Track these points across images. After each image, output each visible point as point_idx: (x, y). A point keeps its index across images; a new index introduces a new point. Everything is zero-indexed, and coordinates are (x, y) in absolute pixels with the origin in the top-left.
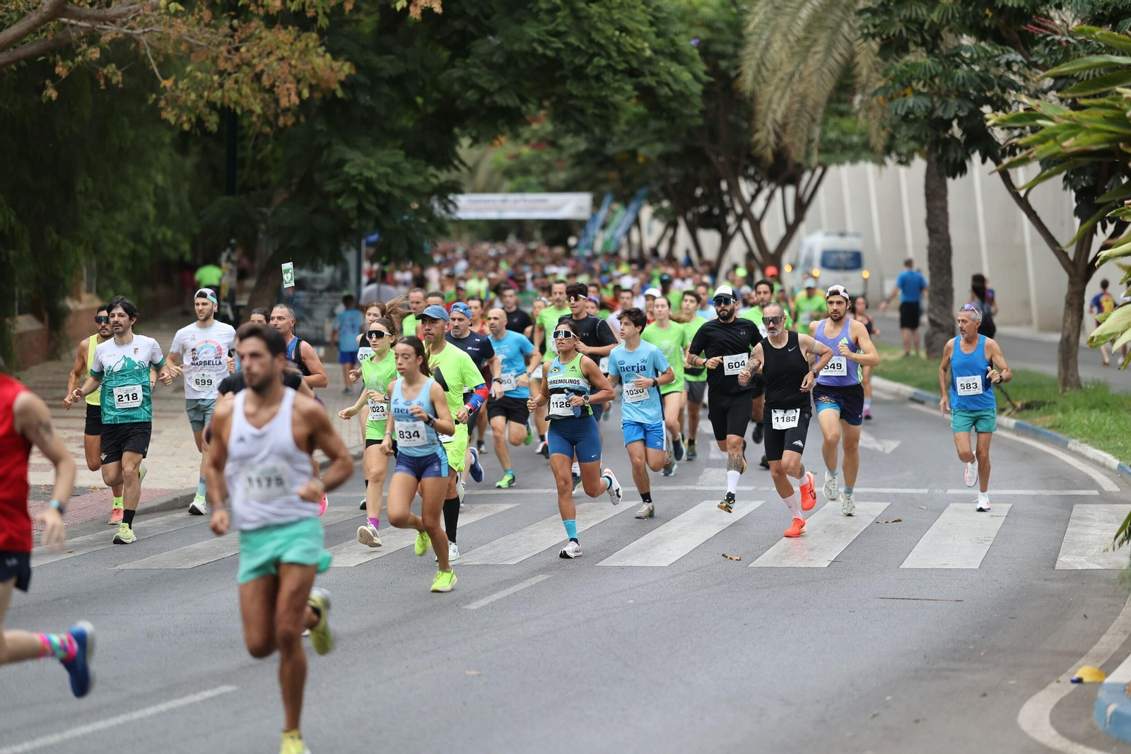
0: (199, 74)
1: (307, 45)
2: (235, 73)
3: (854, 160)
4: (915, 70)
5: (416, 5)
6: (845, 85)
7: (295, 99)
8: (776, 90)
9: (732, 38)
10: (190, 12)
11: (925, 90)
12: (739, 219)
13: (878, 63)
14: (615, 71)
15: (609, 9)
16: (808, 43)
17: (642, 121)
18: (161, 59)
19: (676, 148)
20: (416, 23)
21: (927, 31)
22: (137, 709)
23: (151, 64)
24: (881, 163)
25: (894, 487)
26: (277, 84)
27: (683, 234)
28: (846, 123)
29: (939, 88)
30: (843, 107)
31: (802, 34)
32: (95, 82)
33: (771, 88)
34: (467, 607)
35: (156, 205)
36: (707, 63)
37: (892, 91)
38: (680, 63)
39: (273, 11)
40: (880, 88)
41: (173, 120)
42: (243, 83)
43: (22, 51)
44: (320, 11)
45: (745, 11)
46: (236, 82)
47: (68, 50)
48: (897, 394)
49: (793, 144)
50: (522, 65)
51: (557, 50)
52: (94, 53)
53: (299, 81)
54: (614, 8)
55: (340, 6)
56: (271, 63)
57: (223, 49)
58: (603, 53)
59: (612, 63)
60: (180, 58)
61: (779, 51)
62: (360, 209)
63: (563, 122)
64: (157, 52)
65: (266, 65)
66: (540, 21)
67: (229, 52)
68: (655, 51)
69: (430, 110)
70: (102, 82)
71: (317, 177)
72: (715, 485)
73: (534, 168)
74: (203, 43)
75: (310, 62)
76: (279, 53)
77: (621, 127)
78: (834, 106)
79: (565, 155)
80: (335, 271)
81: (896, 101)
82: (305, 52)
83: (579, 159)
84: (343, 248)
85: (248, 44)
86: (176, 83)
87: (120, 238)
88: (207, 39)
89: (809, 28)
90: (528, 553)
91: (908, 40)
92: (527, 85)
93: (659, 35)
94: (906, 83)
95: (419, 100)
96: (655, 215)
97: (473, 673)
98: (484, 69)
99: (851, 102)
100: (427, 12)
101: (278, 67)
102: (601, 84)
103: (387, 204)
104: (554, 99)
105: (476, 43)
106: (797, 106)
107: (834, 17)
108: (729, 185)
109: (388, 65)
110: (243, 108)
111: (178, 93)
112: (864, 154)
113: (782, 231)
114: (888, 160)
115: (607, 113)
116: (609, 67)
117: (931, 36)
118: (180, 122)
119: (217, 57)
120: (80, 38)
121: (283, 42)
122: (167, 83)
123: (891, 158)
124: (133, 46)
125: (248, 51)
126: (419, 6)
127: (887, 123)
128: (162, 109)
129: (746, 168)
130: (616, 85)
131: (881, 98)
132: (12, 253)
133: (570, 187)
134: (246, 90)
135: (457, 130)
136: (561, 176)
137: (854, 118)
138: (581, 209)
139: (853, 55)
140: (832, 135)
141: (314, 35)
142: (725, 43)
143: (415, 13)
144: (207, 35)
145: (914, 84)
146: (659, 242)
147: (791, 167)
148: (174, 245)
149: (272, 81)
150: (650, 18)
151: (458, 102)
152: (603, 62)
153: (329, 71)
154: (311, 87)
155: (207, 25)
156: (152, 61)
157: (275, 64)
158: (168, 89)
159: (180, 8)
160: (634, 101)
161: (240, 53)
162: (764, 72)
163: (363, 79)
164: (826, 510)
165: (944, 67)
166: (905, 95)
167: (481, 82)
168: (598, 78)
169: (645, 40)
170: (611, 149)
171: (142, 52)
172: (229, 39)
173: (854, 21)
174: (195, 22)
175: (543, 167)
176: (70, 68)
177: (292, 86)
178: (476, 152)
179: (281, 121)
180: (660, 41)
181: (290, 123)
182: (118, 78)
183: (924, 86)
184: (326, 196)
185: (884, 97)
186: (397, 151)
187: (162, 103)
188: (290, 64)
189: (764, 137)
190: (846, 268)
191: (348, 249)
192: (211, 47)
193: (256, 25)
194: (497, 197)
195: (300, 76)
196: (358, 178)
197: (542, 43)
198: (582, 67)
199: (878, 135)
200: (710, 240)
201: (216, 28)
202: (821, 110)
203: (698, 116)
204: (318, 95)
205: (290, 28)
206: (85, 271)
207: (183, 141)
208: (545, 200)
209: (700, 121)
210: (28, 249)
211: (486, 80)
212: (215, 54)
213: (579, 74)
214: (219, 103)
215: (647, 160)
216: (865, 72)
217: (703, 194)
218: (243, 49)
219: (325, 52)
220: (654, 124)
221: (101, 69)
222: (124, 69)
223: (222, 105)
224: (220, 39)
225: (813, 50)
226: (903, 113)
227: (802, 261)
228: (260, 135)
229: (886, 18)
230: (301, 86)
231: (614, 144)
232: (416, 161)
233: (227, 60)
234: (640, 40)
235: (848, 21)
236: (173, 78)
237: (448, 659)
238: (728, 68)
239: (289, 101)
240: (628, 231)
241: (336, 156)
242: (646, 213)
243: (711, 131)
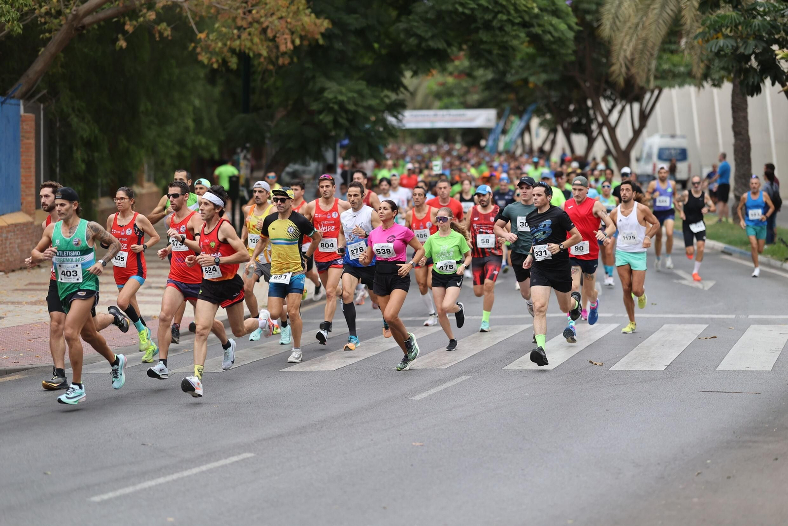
0: (224, 30)
1: (298, 8)
2: (249, 28)
3: (681, 85)
4: (725, 20)
6: (675, 31)
7: (290, 46)
8: (626, 36)
11: (731, 34)
12: (600, 126)
13: (698, 15)
14: (513, 24)
17: (531, 58)
18: (197, 19)
19: (555, 77)
22: (186, 469)
23: (190, 23)
24: (699, 85)
25: (711, 313)
26: (278, 35)
27: (561, 137)
28: (676, 58)
29: (741, 33)
30: (673, 47)
32: (152, 36)
33: (623, 34)
34: (413, 398)
35: (195, 121)
36: (577, 17)
37: (708, 35)
38: (558, 17)
40: (700, 33)
41: (206, 61)
42: (254, 35)
43: (102, 15)
46: (250, 34)
47: (133, 14)
48: (713, 248)
49: (638, 73)
50: (447, 20)
51: (472, 10)
52: (152, 15)
53: (292, 33)
56: (274, 20)
57: (240, 11)
58: (504, 11)
59: (511, 18)
60: (210, 18)
61: (628, 8)
62: (336, 124)
63: (476, 60)
64: (194, 14)
65: (270, 22)
67: (244, 13)
68: (541, 9)
69: (384, 52)
70: (157, 35)
71: (306, 100)
73: (456, 92)
74: (226, 8)
75: (300, 20)
76: (279, 14)
77: (517, 63)
78: (667, 46)
79: (478, 83)
80: (318, 165)
81: (711, 42)
82: (297, 13)
83: (488, 85)
84: (323, 149)
85: (257, 8)
86: (208, 36)
87: (170, 143)
88: (229, 4)
90: (455, 361)
92: (452, 34)
94: (718, 30)
95: (376, 46)
96: (541, 124)
97: (418, 444)
98: (422, 22)
99: (679, 42)
101: (278, 24)
102: (503, 33)
103: (354, 119)
104: (470, 44)
105: (415, 5)
106: (641, 46)
108: (593, 103)
109: (354, 22)
110: (254, 52)
111: (209, 42)
112: (688, 80)
113: (630, 135)
114: (705, 84)
115: (507, 52)
116: (509, 21)
118: (211, 62)
119: (236, 17)
120: (142, 5)
121: (281, 6)
122: (202, 36)
123: (707, 82)
124: (178, 10)
125: (257, 12)
127: (704, 58)
128: (198, 54)
129: (605, 90)
130: (514, 33)
131: (700, 40)
132: (96, 155)
133: (481, 105)
135: (403, 66)
136: (475, 97)
137: (681, 54)
138: (489, 120)
139: (680, 10)
140: (666, 66)
145: (724, 30)
146: (544, 143)
147: (636, 90)
148: (207, 148)
149: (274, 33)
151: (403, 46)
152: (505, 17)
153: (313, 26)
154: (302, 38)
156: (191, 20)
157: (276, 22)
158: (203, 40)
160: (526, 44)
161: (252, 14)
162: (618, 23)
163: (337, 31)
164: (663, 330)
165: (745, 18)
166: (717, 38)
167: (419, 32)
168: (501, 29)
170: (510, 78)
171: (184, 14)
172: (244, 5)
175: (462, 92)
176: (135, 26)
177: (288, 37)
178: (415, 81)
179: (281, 61)
180: (545, 2)
181: (286, 62)
182: (168, 33)
183: (731, 31)
184: (312, 113)
185: (702, 40)
186: (360, 82)
187: (198, 50)
188: (287, 22)
189: (618, 69)
191: (327, 150)
192: (232, 10)
194: (430, 113)
195: (293, 30)
196: (334, 100)
197: (462, 5)
198: (490, 21)
199: (699, 66)
200: (580, 141)
202: (657, 48)
203: (571, 54)
204: (306, 43)
206: (146, 167)
207: (213, 76)
208: (463, 115)
209: (573, 58)
210: (107, 151)
211: (422, 30)
212: (234, 15)
213: (487, 26)
214: (237, 50)
215: (536, 86)
216: (689, 22)
217: (574, 109)
218: (254, 12)
219: (311, 13)
220: (540, 61)
221: (156, 26)
222: (172, 26)
223: (240, 50)
224: (238, 4)
225: (652, 7)
226: (716, 51)
227: (644, 155)
228: (266, 71)
230: (294, 36)
231: (512, 75)
232: (374, 88)
233: (243, 19)
236: (206, 32)
237: (400, 435)
238: (592, 20)
239: (286, 47)
240: (522, 134)
241: (318, 86)
242: (535, 122)
243: (580, 65)
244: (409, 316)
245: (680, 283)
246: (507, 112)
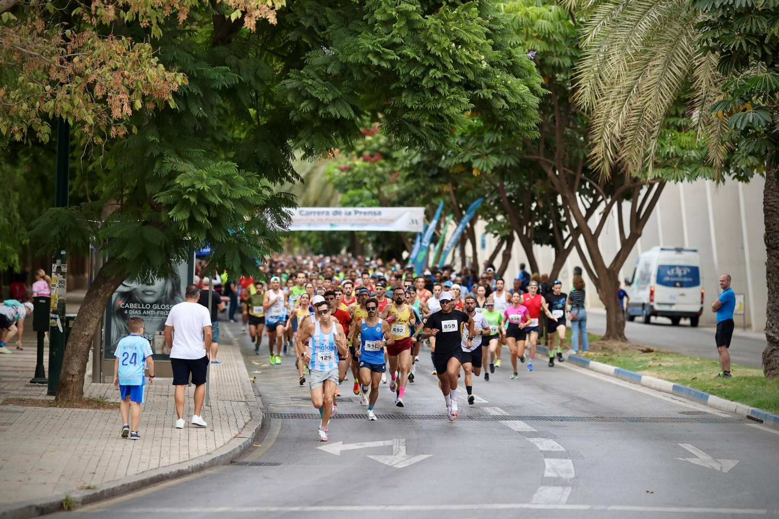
0: (31, 84)
1: (140, 56)
2: (68, 83)
3: (692, 177)
4: (756, 85)
5: (250, 16)
6: (684, 99)
7: (127, 110)
8: (613, 103)
9: (569, 51)
10: (22, 21)
11: (765, 105)
12: (575, 233)
13: (717, 76)
14: (451, 84)
15: (446, 21)
16: (646, 56)
17: (477, 134)
19: (511, 161)
20: (250, 33)
21: (767, 45)
24: (719, 179)
26: (109, 94)
27: (517, 247)
28: (684, 138)
30: (681, 121)
31: (640, 48)
33: (610, 102)
36: (543, 75)
37: (731, 105)
38: (517, 76)
39: (106, 21)
40: (720, 102)
41: (4, 131)
42: (75, 93)
44: (154, 22)
45: (582, 23)
46: (68, 92)
48: (735, 412)
49: (630, 158)
50: (357, 76)
51: (392, 62)
53: (131, 92)
54: (451, 20)
55: (174, 16)
56: (104, 72)
57: (55, 58)
58: (440, 66)
59: (449, 76)
60: (12, 68)
61: (616, 65)
62: (192, 221)
63: (397, 136)
65: (98, 75)
66: (374, 33)
67: (62, 63)
68: (492, 64)
69: (263, 121)
71: (149, 188)
72: (550, 503)
73: (366, 180)
74: (36, 53)
75: (143, 73)
76: (112, 64)
77: (455, 141)
78: (671, 120)
79: (397, 169)
80: (166, 282)
81: (736, 116)
82: (138, 62)
83: (413, 172)
84: (174, 260)
85: (80, 54)
88: (40, 48)
89: (647, 42)
91: (748, 54)
92: (362, 97)
93: (495, 48)
94: (745, 98)
95: (252, 111)
98: (318, 79)
99: (691, 115)
100: (262, 23)
101: (111, 78)
102: (436, 97)
103: (218, 216)
104: (388, 111)
105: (309, 54)
106: (634, 120)
107: (672, 30)
108: (564, 198)
109: (222, 77)
110: (75, 117)
111: (10, 103)
112: (702, 169)
113: (619, 247)
114: (726, 176)
115: (442, 124)
116: (445, 79)
117: (772, 51)
118: (11, 132)
119: (50, 67)
121: (116, 52)
123: (730, 174)
125: (81, 61)
126: (254, 17)
127: (726, 138)
129: (583, 182)
130: (452, 97)
131: (720, 112)
133: (403, 201)
134: (78, 100)
135: (290, 142)
136: (393, 189)
137: (692, 132)
138: (414, 222)
139: (692, 69)
140: (670, 149)
141: (148, 46)
142: (560, 56)
143: (250, 24)
144: (39, 45)
145: (753, 98)
146: (493, 257)
147: (627, 183)
149: (104, 91)
150: (487, 30)
151: (292, 114)
152: (439, 74)
153: (162, 81)
154: (143, 97)
155: (39, 35)
157: (108, 75)
159: (13, 17)
160: (469, 113)
161: (73, 63)
162: (602, 86)
163: (195, 90)
166: (745, 110)
167: (314, 94)
168: (434, 90)
169: (481, 52)
170: (445, 162)
172: (61, 49)
173: (693, 34)
174: (28, 32)
175: (376, 180)
177: (125, 97)
178: (308, 164)
179: (113, 132)
180: (497, 52)
181: (121, 134)
183: (764, 101)
184: (157, 208)
185: (723, 111)
186: (229, 163)
188: (123, 75)
189: (601, 151)
190: (682, 285)
191: (178, 261)
192: (43, 57)
193: (89, 35)
194: (331, 210)
195: (133, 87)
196: (191, 190)
197: (377, 54)
198: (418, 79)
199: (718, 150)
200: (545, 254)
201: (49, 38)
202: (658, 123)
203: (535, 129)
204: (150, 106)
205: (123, 38)
207: (13, 152)
208: (380, 213)
209: (537, 134)
211: (320, 91)
212: (47, 64)
213: (414, 86)
214: (51, 114)
215: (482, 172)
216: (704, 85)
217: (538, 208)
218: (76, 60)
219: (158, 63)
220: (489, 137)
223: (54, 115)
224: (53, 48)
225: (650, 64)
226: (743, 128)
227: (638, 276)
228: (91, 146)
229: (727, 32)
230: (133, 97)
231: (448, 157)
232: (248, 173)
233: (59, 70)
234: (476, 52)
235: (687, 35)
238: (564, 81)
239: (122, 111)
240: (461, 243)
241: (168, 167)
242: (480, 226)
243: (547, 145)
244: (295, 505)
245: (688, 462)
246: (439, 211)
